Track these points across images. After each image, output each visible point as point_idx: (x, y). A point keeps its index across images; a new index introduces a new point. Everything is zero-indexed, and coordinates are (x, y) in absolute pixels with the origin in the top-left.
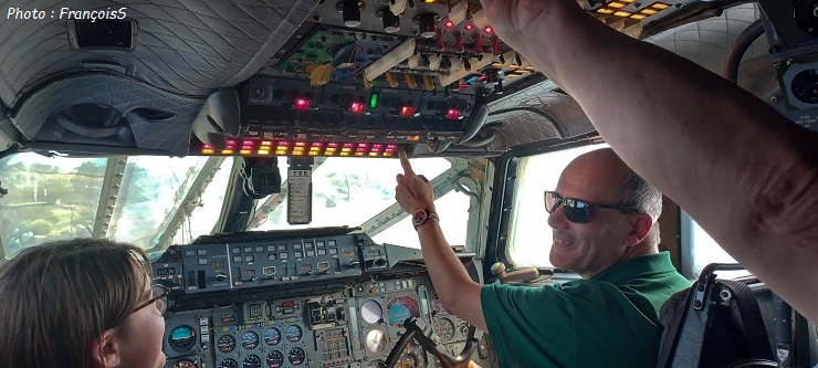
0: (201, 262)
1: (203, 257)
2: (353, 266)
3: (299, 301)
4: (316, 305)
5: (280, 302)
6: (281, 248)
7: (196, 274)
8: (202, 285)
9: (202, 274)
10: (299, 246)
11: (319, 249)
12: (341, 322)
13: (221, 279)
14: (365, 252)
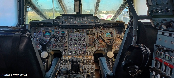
0: (63, 19)
1: (63, 18)
2: (93, 23)
3: (85, 30)
4: (89, 31)
5: (81, 29)
6: (79, 18)
7: (62, 21)
8: (63, 23)
9: (63, 21)
10: (82, 18)
11: (86, 19)
12: (94, 35)
13: (66, 23)
14: (96, 20)
